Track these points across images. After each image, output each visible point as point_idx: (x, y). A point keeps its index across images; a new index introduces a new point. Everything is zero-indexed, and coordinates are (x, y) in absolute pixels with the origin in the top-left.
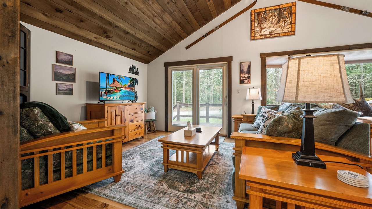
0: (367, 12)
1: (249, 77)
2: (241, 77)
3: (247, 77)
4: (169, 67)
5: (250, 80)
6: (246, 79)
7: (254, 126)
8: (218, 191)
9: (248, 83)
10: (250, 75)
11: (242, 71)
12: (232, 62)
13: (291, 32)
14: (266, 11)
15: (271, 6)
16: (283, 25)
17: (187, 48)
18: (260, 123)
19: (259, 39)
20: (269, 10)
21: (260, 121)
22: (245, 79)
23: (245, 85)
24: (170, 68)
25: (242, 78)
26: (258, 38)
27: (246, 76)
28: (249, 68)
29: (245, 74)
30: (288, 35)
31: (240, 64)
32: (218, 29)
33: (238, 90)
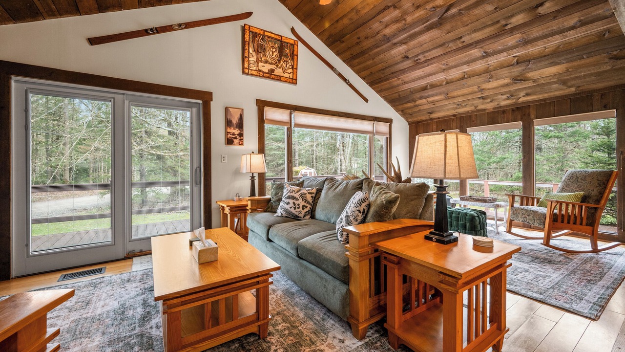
0: (349, 82)
1: (241, 135)
2: (227, 133)
3: (238, 135)
4: (14, 78)
5: (242, 139)
6: (236, 138)
7: (280, 215)
8: (312, 336)
9: (240, 145)
10: (243, 131)
11: (228, 123)
12: (212, 103)
13: (292, 79)
14: (265, 36)
15: (271, 33)
16: (285, 65)
17: (93, 41)
18: (290, 209)
19: (255, 75)
20: (269, 37)
21: (290, 206)
22: (234, 136)
23: (235, 148)
24: (16, 81)
25: (229, 136)
26: (254, 73)
27: (237, 132)
28: (241, 118)
29: (234, 129)
30: (289, 82)
31: (226, 109)
32: (182, 29)
33: (223, 155)
